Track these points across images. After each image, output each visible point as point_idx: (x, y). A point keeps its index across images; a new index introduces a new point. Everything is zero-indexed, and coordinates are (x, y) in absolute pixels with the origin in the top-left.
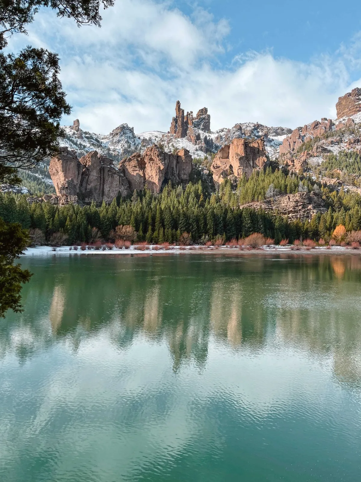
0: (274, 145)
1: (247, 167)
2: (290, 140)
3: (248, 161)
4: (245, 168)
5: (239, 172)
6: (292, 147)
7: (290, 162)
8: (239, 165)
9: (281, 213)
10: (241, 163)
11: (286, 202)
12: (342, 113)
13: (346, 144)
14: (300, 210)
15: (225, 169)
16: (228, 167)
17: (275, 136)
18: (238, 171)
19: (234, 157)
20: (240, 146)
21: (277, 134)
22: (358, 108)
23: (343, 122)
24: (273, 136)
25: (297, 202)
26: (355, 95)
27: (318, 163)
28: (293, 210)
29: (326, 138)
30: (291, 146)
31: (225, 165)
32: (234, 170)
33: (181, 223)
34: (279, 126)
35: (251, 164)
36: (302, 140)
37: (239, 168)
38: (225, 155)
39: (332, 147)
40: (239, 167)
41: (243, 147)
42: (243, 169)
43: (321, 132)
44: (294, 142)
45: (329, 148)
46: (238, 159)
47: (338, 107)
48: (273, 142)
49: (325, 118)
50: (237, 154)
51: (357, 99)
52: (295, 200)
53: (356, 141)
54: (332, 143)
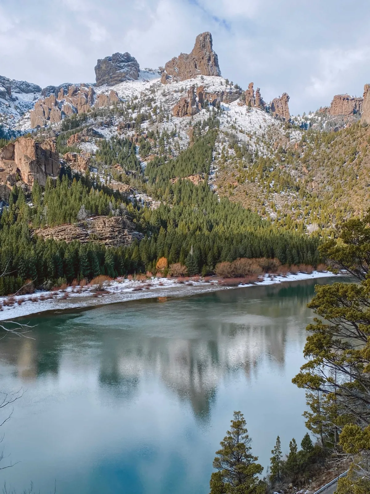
0: (20, 107)
1: (38, 172)
2: (43, 105)
3: (39, 165)
4: (36, 174)
5: (30, 178)
6: (46, 115)
7: (71, 156)
8: (29, 170)
9: (98, 238)
10: (32, 168)
11: (101, 227)
12: (102, 79)
13: (116, 128)
14: (116, 236)
15: (11, 174)
16: (14, 171)
17: (19, 93)
18: (28, 177)
19: (23, 160)
20: (29, 148)
21: (21, 90)
22: (120, 77)
23: (106, 93)
24: (16, 92)
25: (113, 227)
26: (115, 61)
27: (93, 151)
28: (110, 236)
29: (95, 117)
30: (45, 113)
31: (10, 169)
32: (22, 175)
33: (21, 268)
34: (24, 81)
35: (43, 169)
36: (59, 108)
37: (29, 174)
38: (9, 155)
39: (102, 129)
40: (29, 172)
41: (33, 149)
42: (34, 175)
43: (81, 101)
44: (49, 109)
45: (99, 131)
46: (28, 164)
47: (97, 71)
48: (17, 102)
49: (84, 84)
50: (26, 156)
51: (119, 67)
52: (111, 225)
53: (127, 126)
54: (102, 124)
